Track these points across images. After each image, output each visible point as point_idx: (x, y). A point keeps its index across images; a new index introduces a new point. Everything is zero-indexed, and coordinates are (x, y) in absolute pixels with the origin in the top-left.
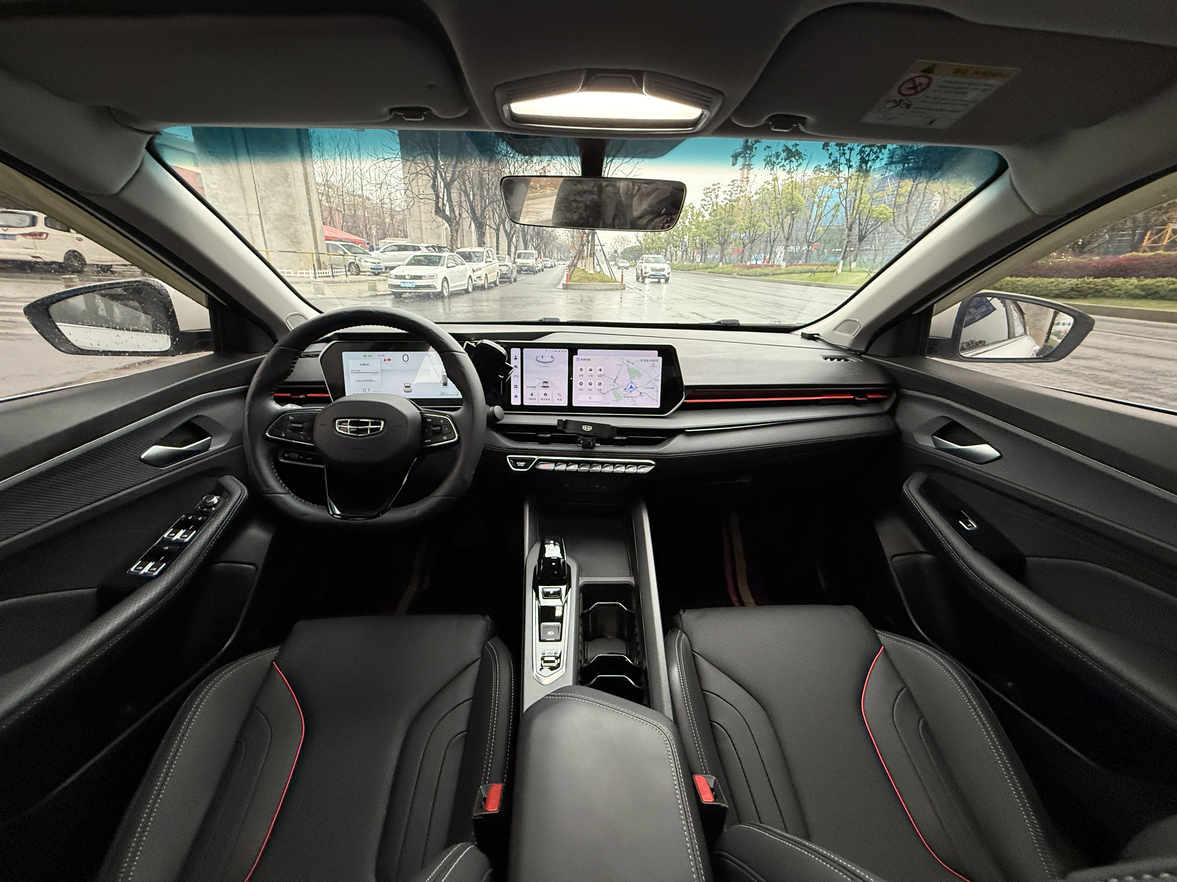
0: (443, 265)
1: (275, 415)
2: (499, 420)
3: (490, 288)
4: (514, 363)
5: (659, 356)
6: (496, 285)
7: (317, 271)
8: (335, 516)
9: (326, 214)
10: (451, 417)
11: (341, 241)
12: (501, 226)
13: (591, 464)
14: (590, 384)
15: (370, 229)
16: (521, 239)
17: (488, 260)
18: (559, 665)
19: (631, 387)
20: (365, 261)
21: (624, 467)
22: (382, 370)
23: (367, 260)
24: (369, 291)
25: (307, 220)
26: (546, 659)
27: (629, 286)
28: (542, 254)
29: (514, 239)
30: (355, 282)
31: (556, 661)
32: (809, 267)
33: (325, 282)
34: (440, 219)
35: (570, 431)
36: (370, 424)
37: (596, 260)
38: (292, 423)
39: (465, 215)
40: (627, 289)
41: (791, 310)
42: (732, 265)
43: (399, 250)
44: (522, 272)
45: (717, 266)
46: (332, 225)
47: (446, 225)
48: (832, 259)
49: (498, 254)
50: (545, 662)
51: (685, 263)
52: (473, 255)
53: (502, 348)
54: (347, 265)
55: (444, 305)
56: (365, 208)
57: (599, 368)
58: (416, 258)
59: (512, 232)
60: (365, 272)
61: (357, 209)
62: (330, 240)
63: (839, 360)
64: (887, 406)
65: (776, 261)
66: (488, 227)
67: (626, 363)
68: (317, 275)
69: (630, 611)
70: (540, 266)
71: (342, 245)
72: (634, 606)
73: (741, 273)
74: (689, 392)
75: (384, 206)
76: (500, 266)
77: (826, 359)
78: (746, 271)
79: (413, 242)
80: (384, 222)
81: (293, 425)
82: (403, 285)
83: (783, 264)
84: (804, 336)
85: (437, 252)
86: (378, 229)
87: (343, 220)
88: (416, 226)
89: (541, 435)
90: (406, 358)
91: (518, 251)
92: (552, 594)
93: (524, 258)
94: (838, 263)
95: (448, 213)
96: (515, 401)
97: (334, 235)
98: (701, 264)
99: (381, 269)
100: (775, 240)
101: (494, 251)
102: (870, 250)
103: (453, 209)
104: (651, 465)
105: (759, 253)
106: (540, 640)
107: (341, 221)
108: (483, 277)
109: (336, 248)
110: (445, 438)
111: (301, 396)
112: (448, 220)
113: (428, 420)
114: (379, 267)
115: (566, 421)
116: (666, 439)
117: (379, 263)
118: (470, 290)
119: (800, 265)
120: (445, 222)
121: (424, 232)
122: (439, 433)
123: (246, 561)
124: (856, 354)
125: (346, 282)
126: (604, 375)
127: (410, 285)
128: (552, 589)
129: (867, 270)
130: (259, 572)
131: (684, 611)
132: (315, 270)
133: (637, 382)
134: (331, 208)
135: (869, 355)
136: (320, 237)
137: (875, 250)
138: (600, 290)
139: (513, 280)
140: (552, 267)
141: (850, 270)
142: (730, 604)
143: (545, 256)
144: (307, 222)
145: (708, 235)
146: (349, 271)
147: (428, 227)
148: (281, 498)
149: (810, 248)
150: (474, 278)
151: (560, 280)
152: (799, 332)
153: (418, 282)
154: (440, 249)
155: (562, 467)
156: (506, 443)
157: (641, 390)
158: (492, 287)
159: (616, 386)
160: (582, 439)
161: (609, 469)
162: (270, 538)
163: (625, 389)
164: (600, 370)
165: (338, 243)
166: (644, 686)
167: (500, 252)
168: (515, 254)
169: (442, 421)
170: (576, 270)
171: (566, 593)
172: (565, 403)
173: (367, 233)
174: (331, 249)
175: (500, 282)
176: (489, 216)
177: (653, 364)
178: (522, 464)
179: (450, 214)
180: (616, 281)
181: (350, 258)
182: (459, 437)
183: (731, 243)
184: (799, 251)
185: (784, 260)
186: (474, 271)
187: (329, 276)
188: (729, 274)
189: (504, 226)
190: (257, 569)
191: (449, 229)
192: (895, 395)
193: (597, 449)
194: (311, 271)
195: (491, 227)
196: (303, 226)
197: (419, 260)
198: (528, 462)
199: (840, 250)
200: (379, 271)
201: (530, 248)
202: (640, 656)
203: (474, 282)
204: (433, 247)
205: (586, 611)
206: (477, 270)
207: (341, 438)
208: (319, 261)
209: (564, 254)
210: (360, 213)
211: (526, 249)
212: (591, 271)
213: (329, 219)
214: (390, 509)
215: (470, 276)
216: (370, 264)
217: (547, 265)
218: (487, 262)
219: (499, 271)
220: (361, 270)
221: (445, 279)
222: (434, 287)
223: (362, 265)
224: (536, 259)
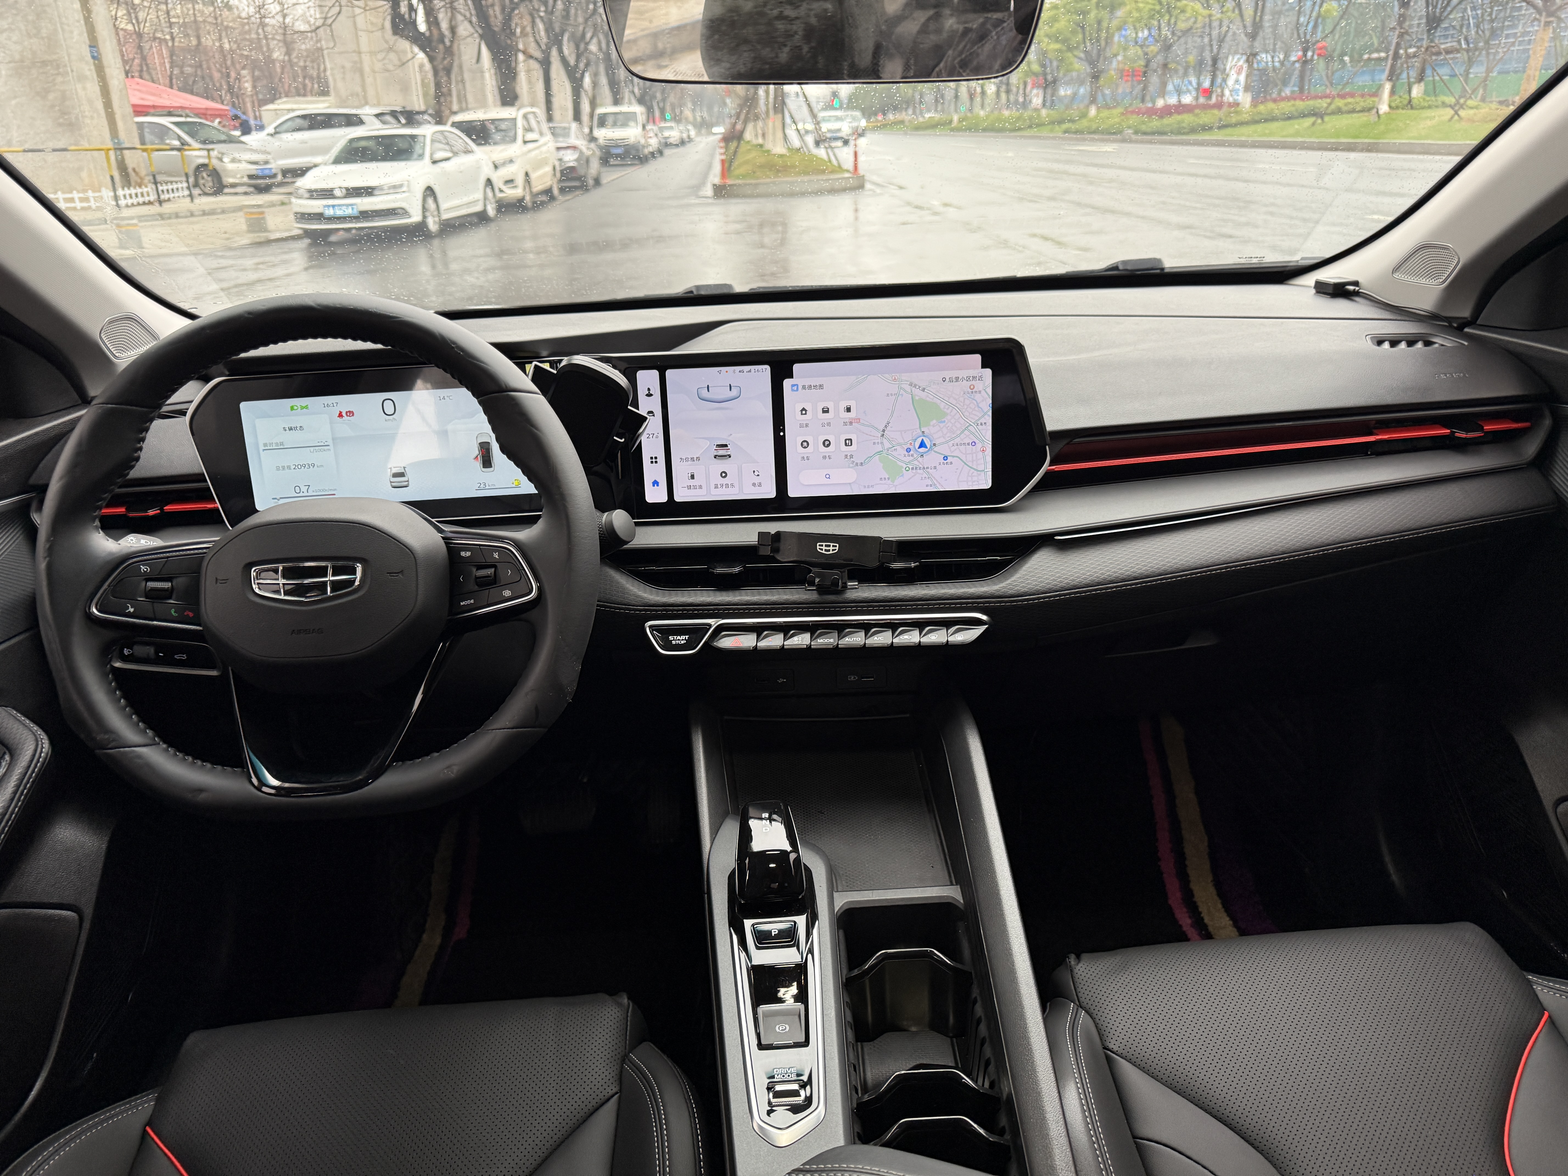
0: (421, 156)
1: (108, 562)
2: (627, 543)
3: (537, 206)
4: (648, 405)
5: (983, 366)
6: (552, 198)
7: (120, 192)
8: (264, 789)
9: (130, 50)
10: (517, 544)
11: (170, 114)
12: (554, 52)
13: (841, 628)
14: (827, 444)
15: (238, 79)
16: (603, 80)
17: (530, 136)
18: (809, 1101)
19: (922, 445)
20: (233, 161)
21: (916, 633)
22: (333, 439)
23: (237, 155)
24: (249, 231)
25: (88, 69)
26: (778, 1088)
27: (875, 178)
28: (657, 113)
29: (587, 81)
30: (212, 212)
31: (802, 1093)
32: (1311, 103)
33: (141, 218)
34: (404, 45)
35: (788, 556)
36: (330, 571)
37: (788, 120)
38: (147, 580)
39: (464, 29)
40: (868, 186)
41: (1272, 214)
42: (1120, 110)
43: (311, 127)
44: (612, 161)
45: (1084, 115)
46: (145, 75)
47: (421, 55)
48: (1364, 80)
49: (550, 119)
50: (778, 1095)
51: (1006, 113)
52: (492, 127)
53: (617, 372)
54: (191, 173)
56: (222, 29)
57: (843, 405)
58: (355, 145)
59: (582, 65)
60: (233, 186)
61: (202, 33)
62: (146, 114)
63: (1411, 343)
64: (1531, 448)
65: (1227, 92)
66: (521, 57)
67: (908, 388)
68: (122, 202)
69: (959, 966)
70: (654, 143)
71: (176, 124)
72: (967, 953)
73: (1143, 128)
74: (1060, 445)
75: (267, 20)
76: (558, 149)
77: (1380, 343)
78: (1155, 123)
79: (343, 103)
80: (269, 60)
81: (151, 584)
82: (329, 212)
83: (1245, 99)
84: (1322, 288)
85: (404, 126)
86: (255, 80)
87: (172, 62)
88: (348, 65)
89: (719, 570)
90: (389, 408)
91: (600, 111)
92: (777, 936)
93: (615, 124)
94: (1380, 87)
95: (422, 27)
96: (655, 495)
97: (150, 100)
98: (1044, 112)
99: (274, 176)
100: (1221, 40)
101: (541, 112)
102: (1458, 51)
103: (436, 18)
104: (978, 622)
105: (1186, 74)
106: (761, 1047)
107: (168, 66)
108: (520, 180)
109: (162, 132)
110: (507, 593)
111: (151, 513)
112: (423, 42)
113: (463, 554)
114: (267, 172)
115: (778, 535)
116: (1010, 561)
117: (266, 163)
118: (491, 211)
119: (1288, 99)
120: (416, 49)
121: (369, 80)
122: (492, 582)
123: (55, 900)
124: (1451, 326)
125: (192, 215)
126: (858, 420)
127: (349, 212)
128: (775, 925)
129: (1451, 100)
130: (87, 925)
131: (1078, 957)
132: (115, 190)
133: (935, 432)
134: (140, 35)
135: (1483, 327)
136: (121, 110)
137: (1468, 51)
138: (803, 194)
139: (591, 182)
140: (683, 143)
141: (1410, 105)
142: (1177, 937)
143: (663, 118)
144: (88, 73)
145: (1057, 40)
146: (196, 185)
147: (378, 66)
148: (139, 756)
149: (1310, 54)
150: (498, 183)
151: (706, 175)
152: (1309, 280)
153: (365, 203)
154: (410, 117)
155: (775, 641)
156: (641, 593)
157: (944, 450)
158: (543, 203)
159: (887, 445)
160: (819, 575)
161: (882, 639)
162: (104, 846)
163: (909, 450)
164: (848, 410)
165: (165, 121)
166: (1007, 1137)
167: (557, 114)
168: (592, 116)
169: (496, 555)
170: (743, 147)
171: (809, 934)
172: (769, 491)
173: (230, 89)
174: (148, 137)
175: (562, 190)
176: (523, 29)
177: (972, 388)
178: (681, 639)
179: (429, 29)
180: (840, 169)
181: (197, 155)
182: (540, 589)
183: (1115, 55)
184: (1282, 63)
185: (1247, 88)
186: (496, 167)
187: (150, 203)
188: (1112, 133)
189: (560, 51)
190: (81, 919)
191: (428, 66)
192: (1547, 422)
193: (851, 595)
194: (108, 194)
195: (531, 57)
196: (79, 86)
197: (365, 149)
198: (696, 632)
199: (1383, 55)
200: (268, 181)
201: (626, 100)
202: (992, 1068)
203: (499, 194)
204: (394, 114)
205: (856, 972)
206: (504, 164)
207: (267, 608)
208: (122, 167)
209: (710, 108)
210: (210, 43)
211: (616, 102)
212: (779, 149)
213: (137, 61)
214: (390, 765)
215: (489, 182)
216: (244, 166)
217: (672, 140)
218: (525, 142)
219: (557, 163)
220: (225, 183)
221: (430, 191)
222: (404, 213)
223: (225, 170)
224: (644, 127)
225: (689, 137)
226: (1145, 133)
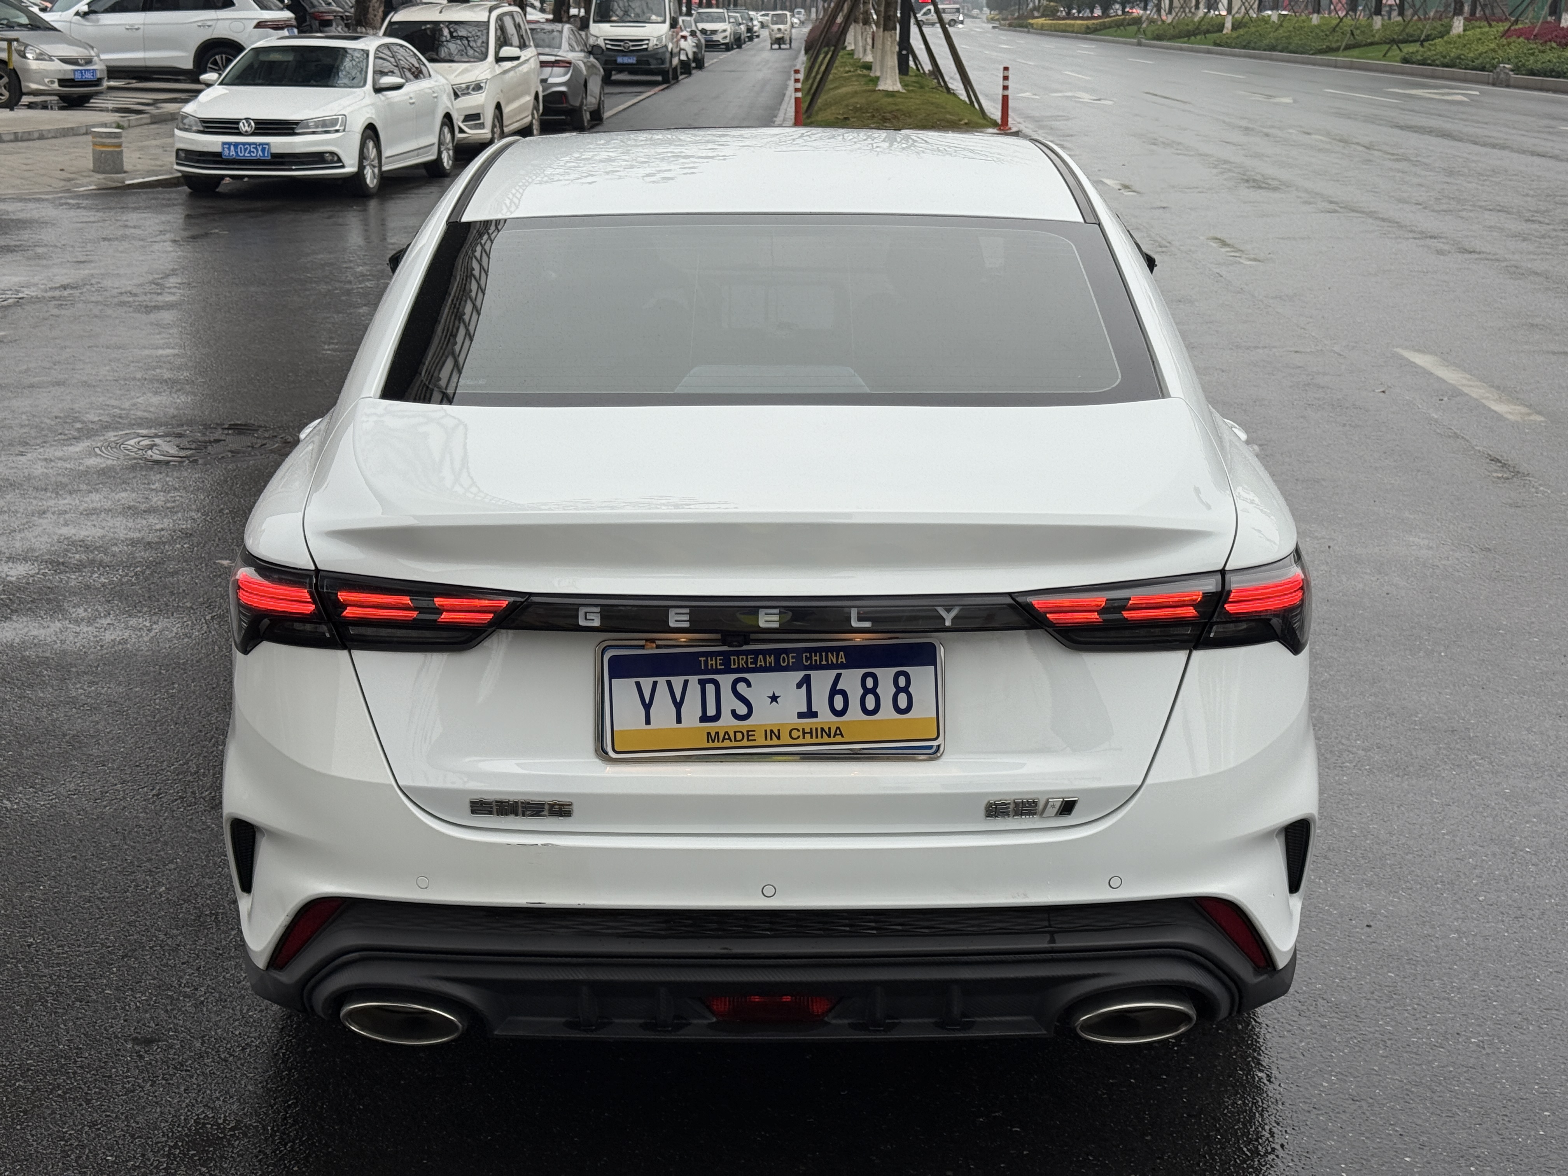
17: (506, 51)
20: (40, 57)
23: (49, 49)
24: (97, 170)
44: (620, 78)
52: (445, 33)
55: (366, 223)
58: (263, 57)
60: (36, 94)
70: (688, 46)
73: (1531, 63)
76: (543, 64)
82: (230, 153)
93: (624, 19)
99: (97, 80)
108: (488, 117)
114: (88, 76)
117: (89, 61)
118: (446, 160)
127: (257, 154)
139: (587, 116)
140: (739, 40)
143: (706, 4)
150: (459, 119)
153: (279, 143)
186: (456, 96)
200: (85, 90)
203: (459, 136)
206: (468, 91)
216: (57, 65)
217: (718, 37)
218: (499, 60)
219: (540, 89)
220: (24, 90)
221: (371, 132)
222: (335, 159)
223: (27, 70)
224: (674, 24)
225: (749, 30)
226: (1532, 73)
